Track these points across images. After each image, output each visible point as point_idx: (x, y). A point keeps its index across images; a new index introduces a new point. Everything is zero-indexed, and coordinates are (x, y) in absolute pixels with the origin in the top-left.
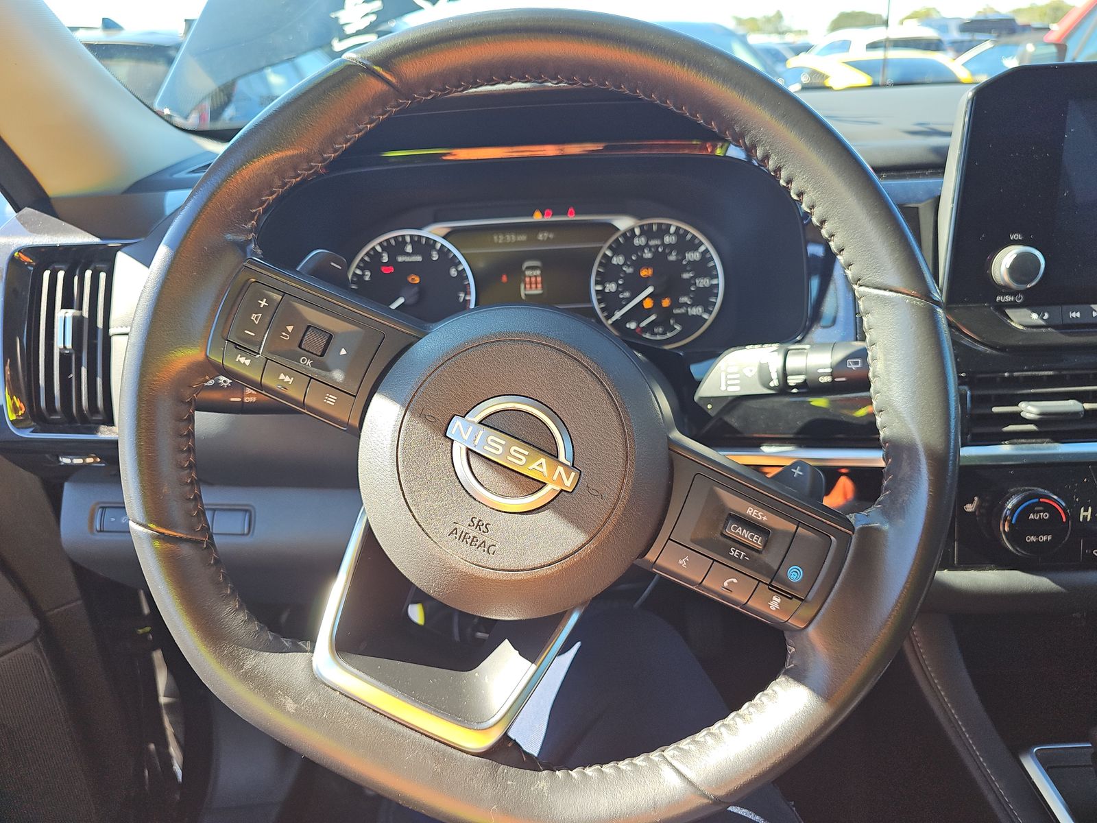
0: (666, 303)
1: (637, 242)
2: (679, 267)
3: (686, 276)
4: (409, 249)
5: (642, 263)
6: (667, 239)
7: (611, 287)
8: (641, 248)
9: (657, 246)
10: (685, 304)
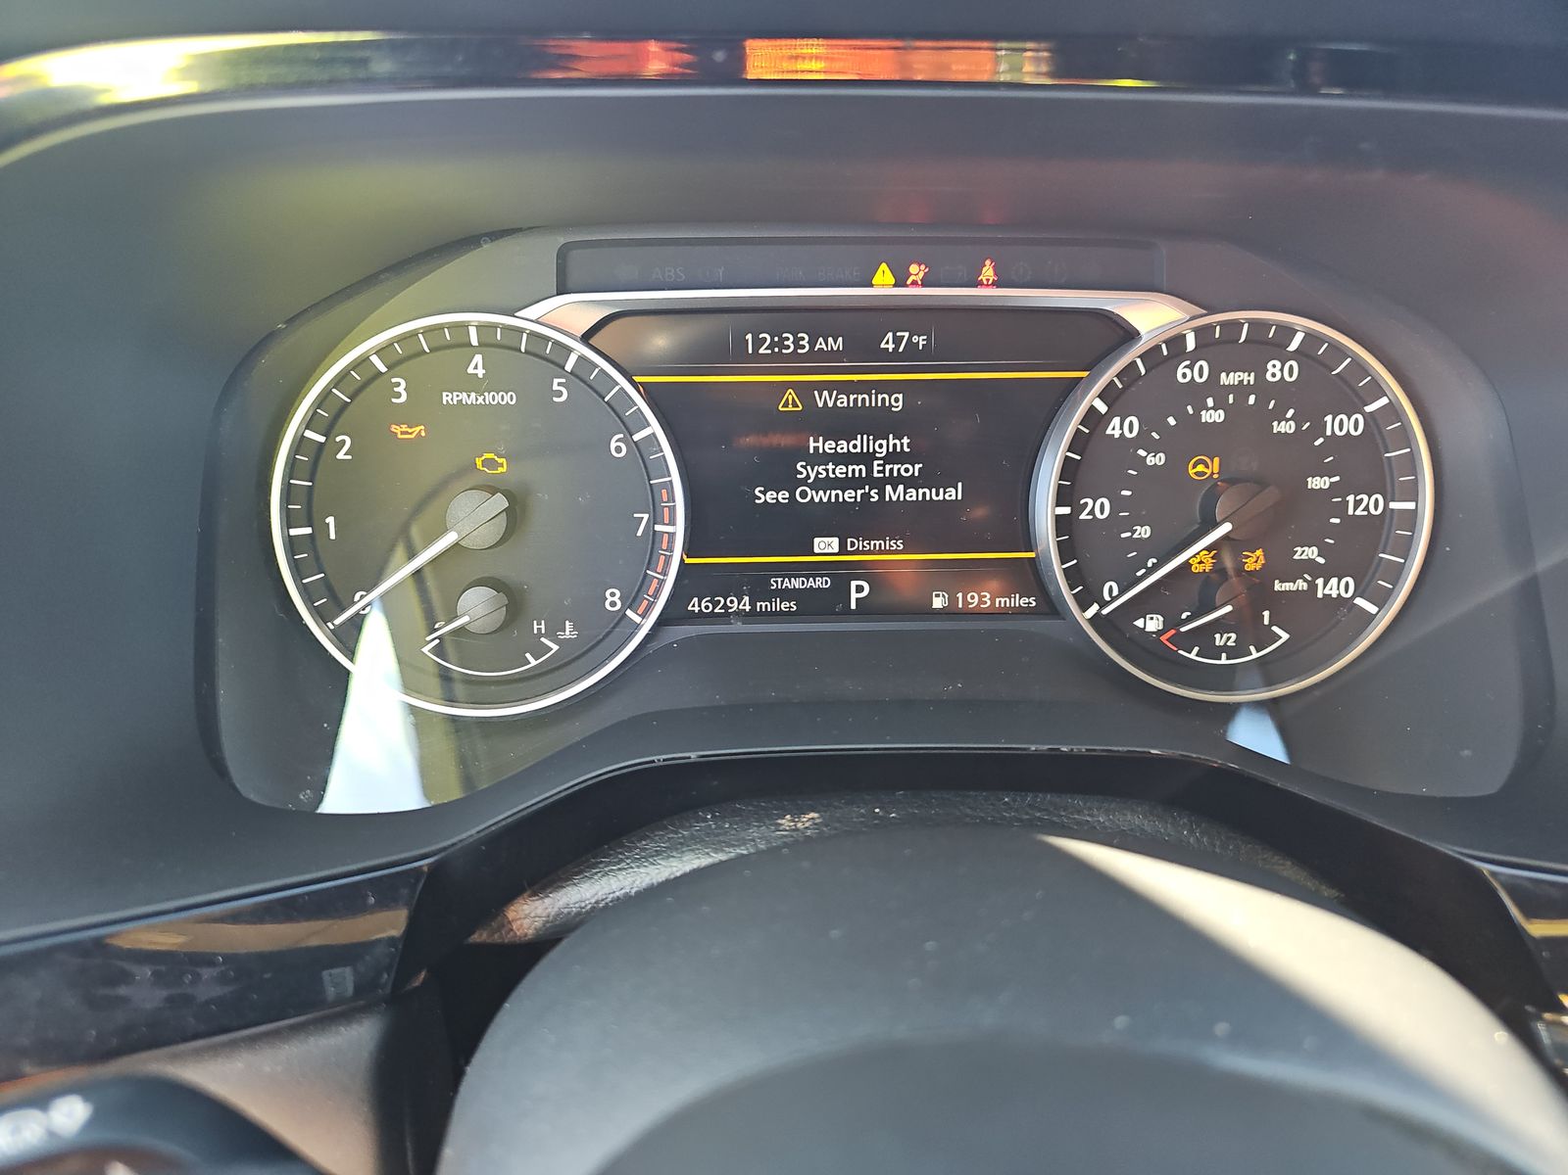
0: (1254, 561)
1: (1183, 373)
2: (1304, 453)
3: (1317, 483)
4: (477, 366)
5: (1193, 439)
6: (1274, 370)
7: (1097, 508)
8: (1195, 393)
9: (1241, 390)
10: (1309, 566)
